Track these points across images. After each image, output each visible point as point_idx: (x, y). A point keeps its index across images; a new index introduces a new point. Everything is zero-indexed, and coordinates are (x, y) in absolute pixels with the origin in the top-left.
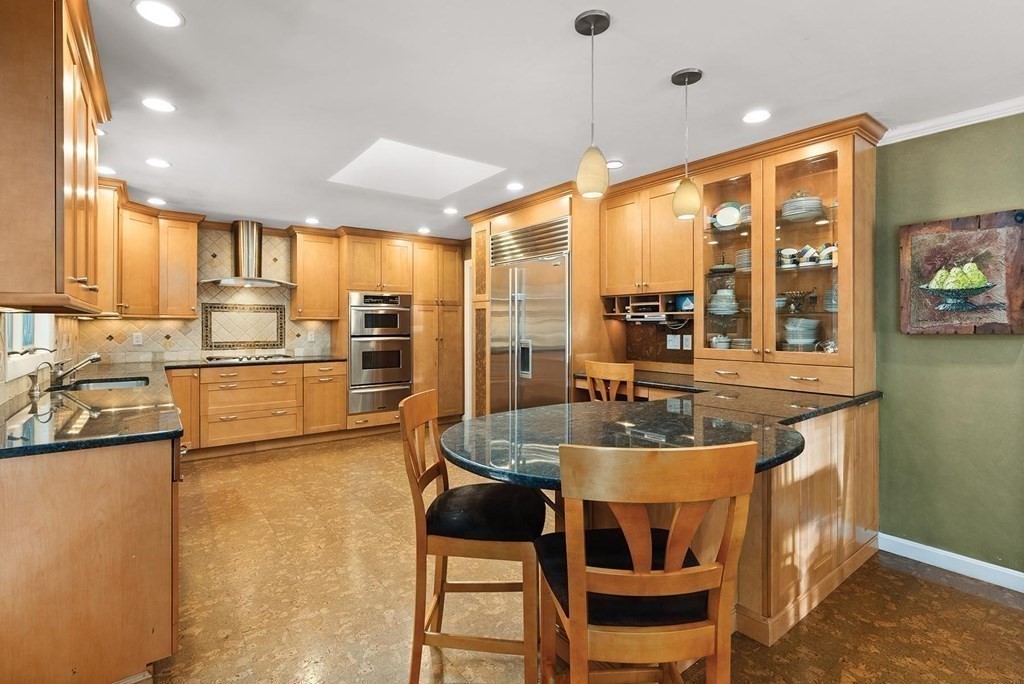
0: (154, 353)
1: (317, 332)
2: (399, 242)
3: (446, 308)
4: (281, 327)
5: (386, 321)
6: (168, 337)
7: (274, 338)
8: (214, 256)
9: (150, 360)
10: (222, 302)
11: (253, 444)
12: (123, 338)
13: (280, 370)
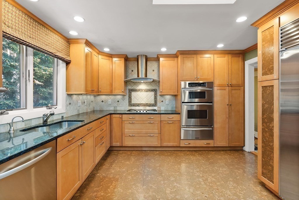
0: (114, 107)
1: (170, 100)
2: (207, 56)
3: (233, 88)
4: (156, 98)
5: (201, 95)
6: (118, 101)
7: (153, 102)
8: (132, 71)
9: (113, 109)
10: (135, 88)
11: (142, 147)
12: (106, 101)
13: (152, 116)
